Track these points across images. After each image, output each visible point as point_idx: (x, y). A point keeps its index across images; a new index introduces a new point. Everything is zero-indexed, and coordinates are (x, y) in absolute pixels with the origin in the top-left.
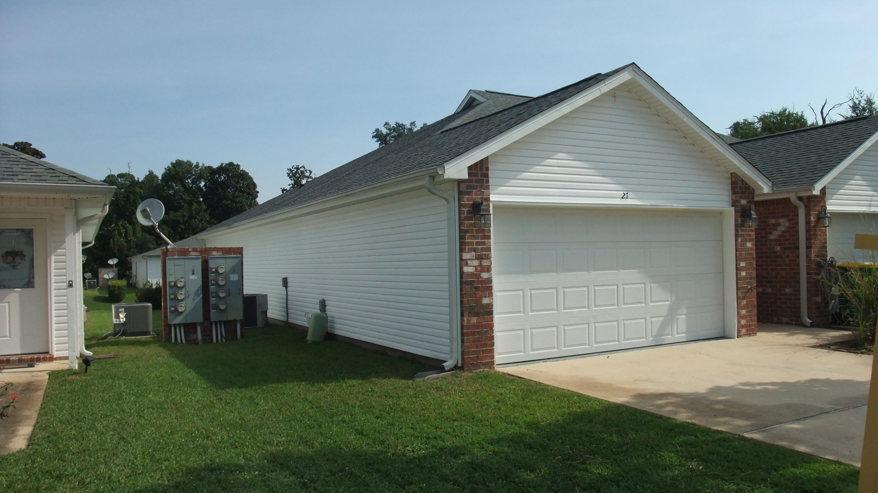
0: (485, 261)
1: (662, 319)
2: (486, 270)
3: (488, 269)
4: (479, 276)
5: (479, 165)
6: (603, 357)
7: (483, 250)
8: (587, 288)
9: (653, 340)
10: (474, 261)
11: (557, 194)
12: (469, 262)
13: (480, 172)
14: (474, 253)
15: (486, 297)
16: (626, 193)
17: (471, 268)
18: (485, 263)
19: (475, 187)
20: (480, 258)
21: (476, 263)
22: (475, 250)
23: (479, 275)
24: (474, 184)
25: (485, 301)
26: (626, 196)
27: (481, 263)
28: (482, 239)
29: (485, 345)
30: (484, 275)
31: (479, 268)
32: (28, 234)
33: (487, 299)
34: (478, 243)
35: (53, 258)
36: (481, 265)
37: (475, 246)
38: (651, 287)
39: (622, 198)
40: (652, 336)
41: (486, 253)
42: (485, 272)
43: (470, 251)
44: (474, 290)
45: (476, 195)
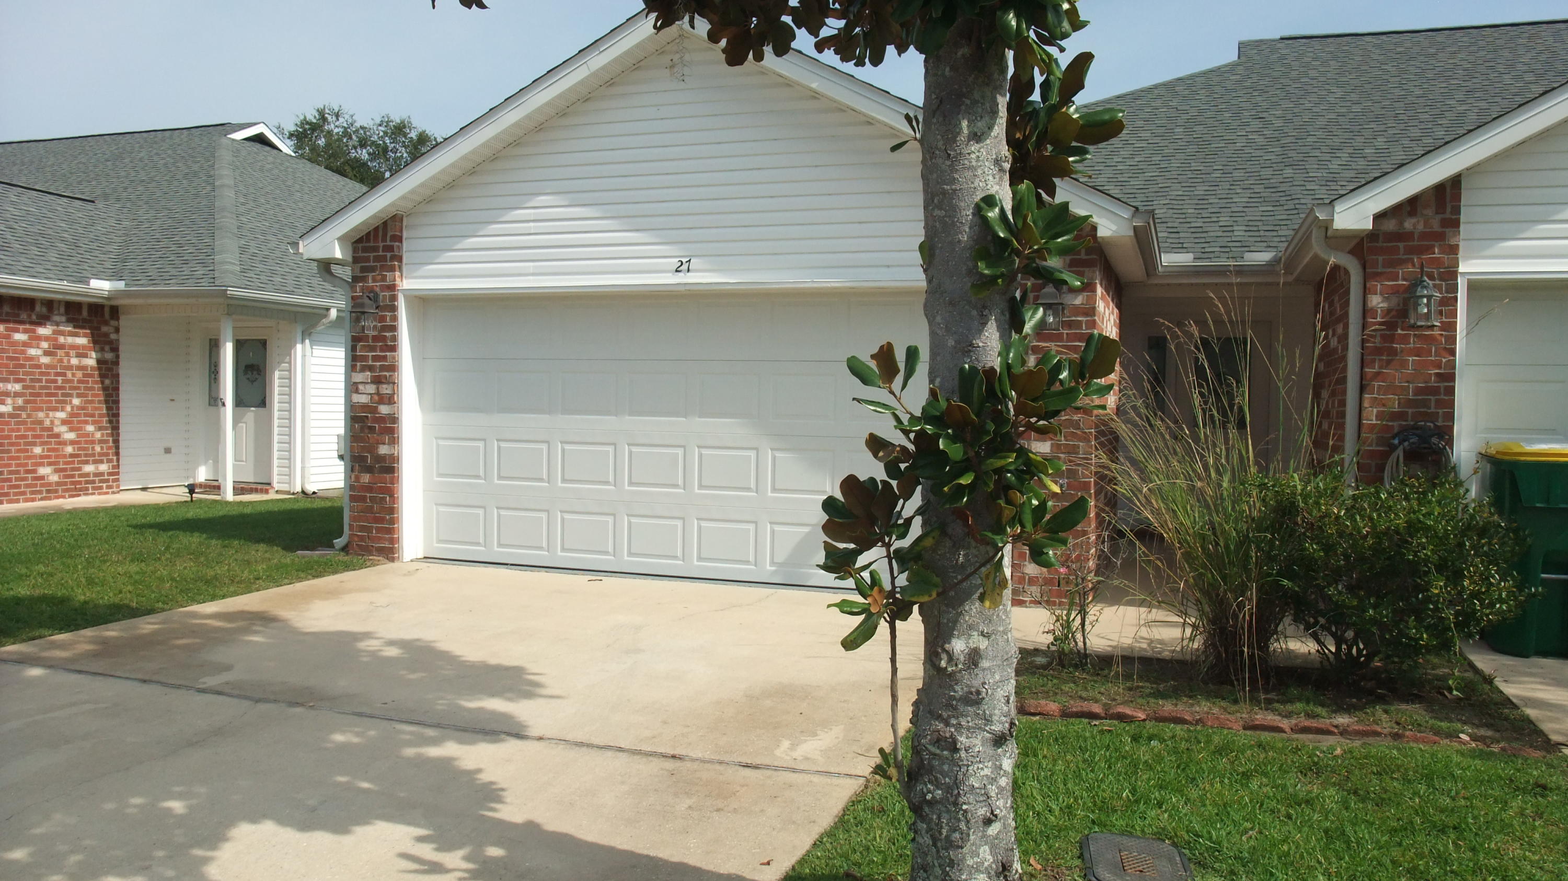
0: (385, 386)
1: (806, 530)
2: (386, 400)
3: (391, 400)
4: (374, 410)
5: (372, 234)
6: (583, 579)
7: (383, 368)
8: (613, 447)
9: (775, 571)
10: (368, 386)
11: (531, 271)
12: (361, 387)
13: (381, 244)
14: (369, 373)
15: (384, 444)
16: (684, 260)
17: (364, 396)
18: (385, 389)
19: (372, 269)
20: (377, 381)
21: (371, 389)
22: (371, 368)
23: (376, 407)
24: (372, 264)
25: (383, 450)
26: (685, 267)
27: (378, 388)
28: (382, 351)
29: (381, 520)
30: (384, 409)
31: (376, 398)
32: (264, 343)
33: (386, 447)
34: (375, 358)
35: (277, 374)
36: (378, 393)
37: (370, 363)
38: (774, 458)
39: (677, 271)
40: (773, 563)
41: (387, 374)
42: (384, 404)
43: (363, 369)
44: (366, 431)
45: (374, 280)
